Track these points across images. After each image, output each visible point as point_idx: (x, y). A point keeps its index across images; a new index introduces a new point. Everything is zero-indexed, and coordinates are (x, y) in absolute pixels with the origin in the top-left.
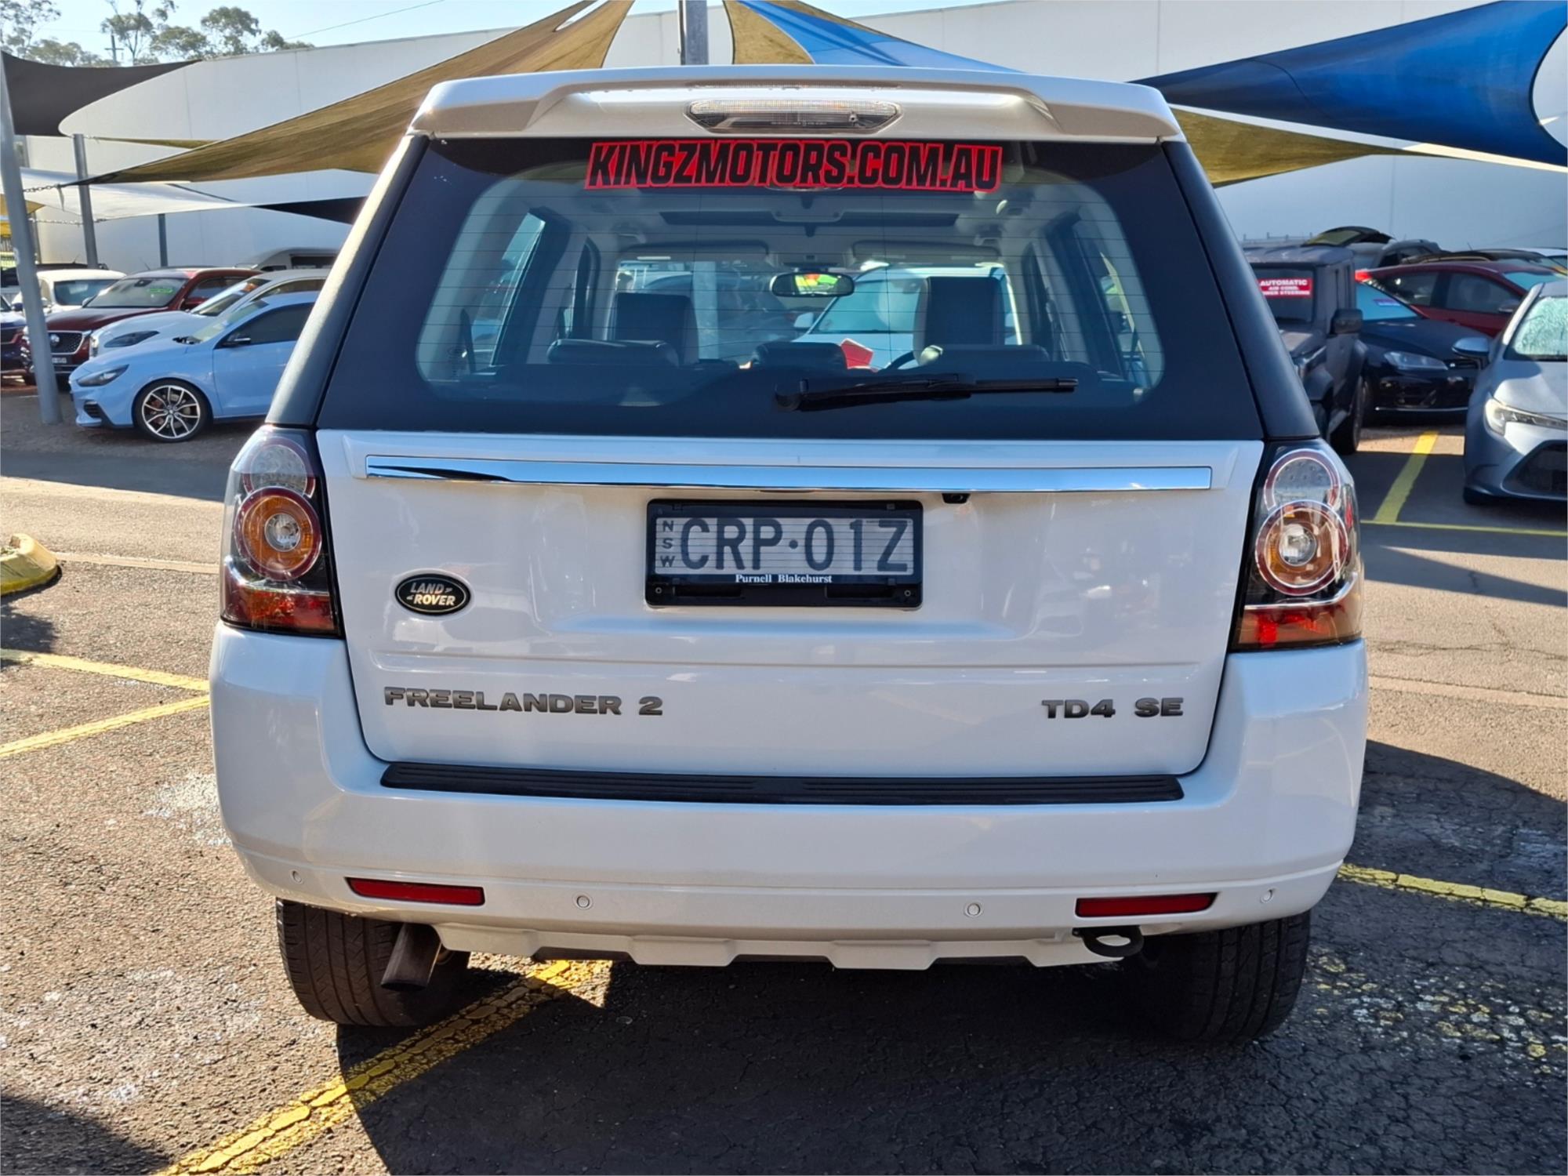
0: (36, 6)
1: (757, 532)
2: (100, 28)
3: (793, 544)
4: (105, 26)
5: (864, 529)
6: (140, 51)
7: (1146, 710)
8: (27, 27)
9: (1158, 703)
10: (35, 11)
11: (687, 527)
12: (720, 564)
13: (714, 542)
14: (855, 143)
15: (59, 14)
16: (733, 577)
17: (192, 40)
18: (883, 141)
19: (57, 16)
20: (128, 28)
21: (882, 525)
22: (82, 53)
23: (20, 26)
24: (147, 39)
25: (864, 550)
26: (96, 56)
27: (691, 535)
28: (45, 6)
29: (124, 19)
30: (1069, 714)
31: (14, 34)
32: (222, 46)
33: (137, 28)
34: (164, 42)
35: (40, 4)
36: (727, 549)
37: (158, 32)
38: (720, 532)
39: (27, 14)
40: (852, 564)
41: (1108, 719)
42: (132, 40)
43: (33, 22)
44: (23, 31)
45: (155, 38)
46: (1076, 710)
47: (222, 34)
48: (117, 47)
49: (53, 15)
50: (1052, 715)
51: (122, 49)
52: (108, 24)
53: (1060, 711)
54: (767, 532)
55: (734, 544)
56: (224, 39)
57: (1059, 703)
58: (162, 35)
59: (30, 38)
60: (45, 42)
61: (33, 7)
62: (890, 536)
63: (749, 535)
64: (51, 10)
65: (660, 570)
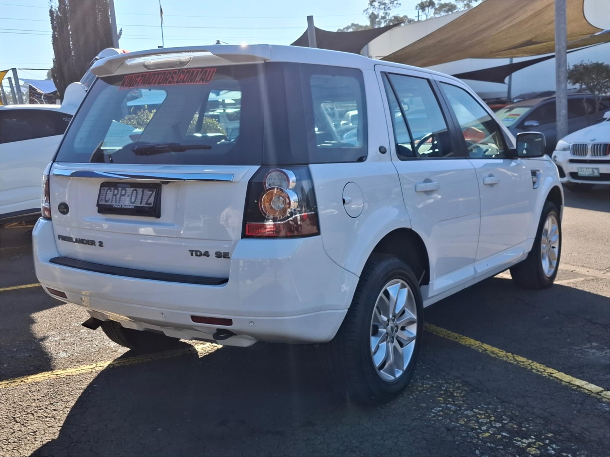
0: (392, 2)
1: (121, 192)
2: (415, 8)
3: (128, 196)
4: (417, 7)
5: (145, 192)
6: (430, 15)
7: (219, 255)
8: (388, 11)
9: (221, 253)
10: (391, 5)
11: (108, 190)
12: (112, 202)
13: (112, 195)
14: (179, 70)
15: (400, 4)
16: (113, 205)
17: (450, 8)
18: (186, 69)
19: (399, 5)
20: (426, 7)
21: (149, 191)
22: (408, 19)
23: (386, 12)
24: (433, 10)
25: (143, 198)
26: (413, 20)
27: (108, 193)
28: (395, 2)
29: (424, 3)
30: (197, 255)
31: (383, 15)
32: (463, 8)
33: (428, 6)
34: (439, 10)
35: (393, 2)
36: (114, 197)
37: (437, 6)
38: (114, 192)
39: (389, 6)
40: (140, 203)
41: (208, 258)
42: (427, 11)
43: (390, 9)
44: (386, 13)
45: (436, 9)
46: (198, 254)
47: (463, 3)
48: (420, 15)
49: (398, 5)
50: (192, 255)
51: (421, 16)
52: (418, 6)
53: (194, 253)
54: (123, 192)
55: (116, 195)
56: (463, 5)
57: (194, 251)
58: (439, 8)
59: (389, 16)
60: (394, 17)
61: (391, 3)
62: (150, 194)
63: (119, 193)
64: (397, 4)
65: (100, 203)
